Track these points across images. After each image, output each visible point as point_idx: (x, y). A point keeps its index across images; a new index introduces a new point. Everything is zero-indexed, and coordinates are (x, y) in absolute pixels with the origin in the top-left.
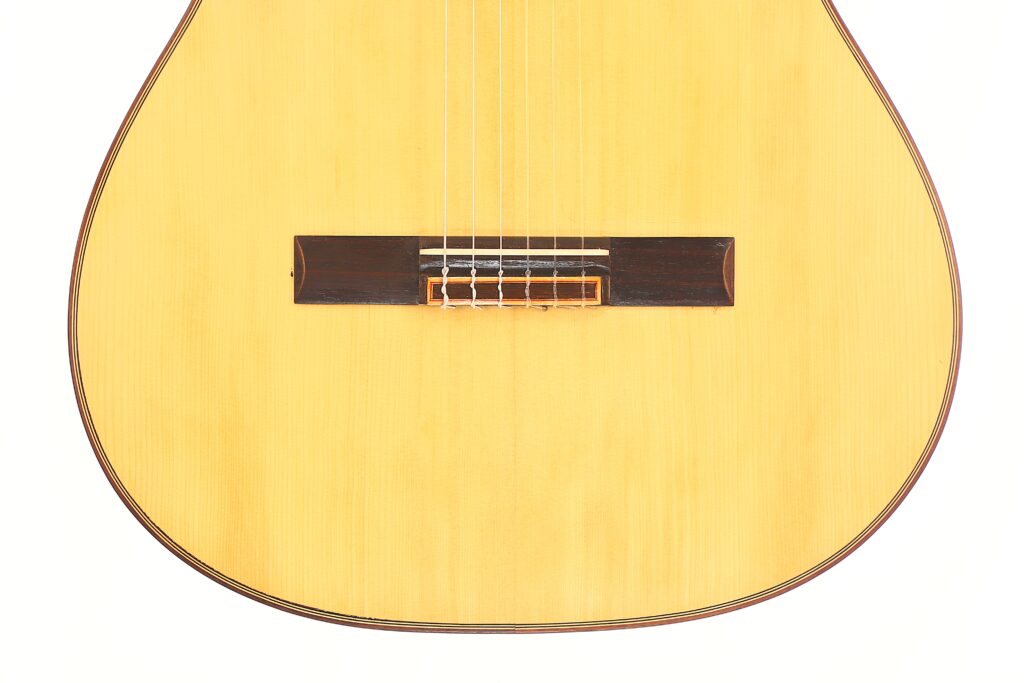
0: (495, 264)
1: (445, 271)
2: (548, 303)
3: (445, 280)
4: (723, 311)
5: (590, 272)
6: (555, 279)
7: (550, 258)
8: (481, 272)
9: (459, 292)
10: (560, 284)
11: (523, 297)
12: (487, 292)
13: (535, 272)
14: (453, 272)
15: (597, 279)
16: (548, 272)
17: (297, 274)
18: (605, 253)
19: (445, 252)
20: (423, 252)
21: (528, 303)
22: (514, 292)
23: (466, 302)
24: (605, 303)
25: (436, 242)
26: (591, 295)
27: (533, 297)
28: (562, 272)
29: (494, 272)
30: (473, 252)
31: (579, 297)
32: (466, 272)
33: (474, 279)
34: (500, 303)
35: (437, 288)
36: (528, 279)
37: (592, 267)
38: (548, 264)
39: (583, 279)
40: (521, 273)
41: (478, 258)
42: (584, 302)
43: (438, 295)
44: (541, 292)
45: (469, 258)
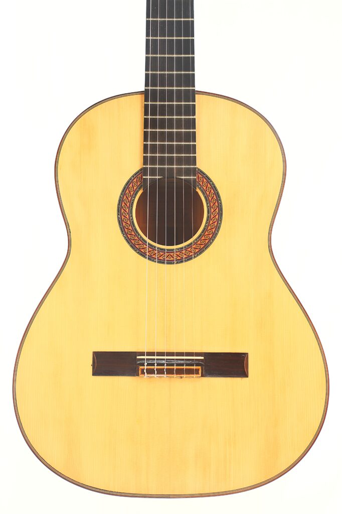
0: (163, 362)
1: (146, 364)
2: (182, 376)
3: (146, 367)
4: (245, 379)
5: (197, 365)
6: (185, 367)
7: (183, 360)
8: (158, 365)
9: (150, 372)
10: (186, 369)
11: (173, 374)
12: (160, 372)
13: (178, 365)
14: (148, 365)
15: (200, 367)
16: (182, 365)
17: (93, 365)
18: (202, 358)
19: (146, 357)
20: (138, 357)
21: (175, 376)
22: (170, 372)
23: (153, 375)
24: (202, 376)
25: (142, 354)
26: (198, 373)
27: (177, 374)
28: (187, 365)
29: (163, 365)
30: (156, 357)
31: (193, 374)
32: (153, 365)
33: (156, 367)
34: (165, 376)
35: (143, 370)
36: (175, 367)
37: (198, 363)
38: (182, 362)
39: (195, 367)
40: (173, 365)
41: (157, 359)
42: (195, 376)
43: (143, 373)
44: (179, 372)
45: (154, 359)
